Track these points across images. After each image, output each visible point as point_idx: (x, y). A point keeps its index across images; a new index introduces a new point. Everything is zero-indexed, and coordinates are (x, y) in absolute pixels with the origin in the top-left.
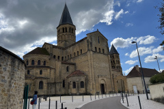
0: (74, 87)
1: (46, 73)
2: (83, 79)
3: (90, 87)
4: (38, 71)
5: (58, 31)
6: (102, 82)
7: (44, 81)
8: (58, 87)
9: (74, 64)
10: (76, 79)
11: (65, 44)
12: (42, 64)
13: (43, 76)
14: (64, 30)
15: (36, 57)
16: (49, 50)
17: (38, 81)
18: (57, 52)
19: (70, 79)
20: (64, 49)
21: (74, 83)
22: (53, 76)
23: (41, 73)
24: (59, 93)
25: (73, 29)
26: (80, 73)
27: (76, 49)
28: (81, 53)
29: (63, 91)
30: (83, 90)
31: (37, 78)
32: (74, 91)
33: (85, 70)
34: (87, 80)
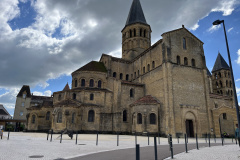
0: (140, 122)
1: (99, 97)
2: (154, 110)
3: (165, 123)
4: (88, 95)
5: (124, 36)
6: (189, 116)
7: (96, 110)
8: (115, 120)
9: (142, 86)
10: (142, 109)
11: (132, 55)
12: (96, 85)
13: (94, 102)
16: (106, 65)
17: (87, 109)
18: (118, 68)
19: (134, 109)
21: (139, 115)
22: (108, 103)
23: (92, 98)
24: (116, 129)
26: (150, 100)
27: (146, 61)
29: (124, 127)
31: (84, 105)
32: (139, 128)
33: (159, 95)
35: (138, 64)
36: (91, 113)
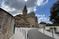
0: (26, 25)
3: (30, 26)
4: (17, 21)
5: (23, 11)
7: (19, 23)
8: (22, 25)
9: (26, 20)
10: (27, 23)
11: (25, 15)
12: (18, 19)
14: (25, 11)
15: (17, 17)
16: (20, 16)
17: (17, 23)
18: (22, 16)
19: (25, 23)
20: (24, 16)
21: (26, 24)
22: (21, 22)
23: (18, 21)
24: (22, 26)
25: (27, 11)
26: (28, 22)
27: (27, 16)
28: (28, 17)
30: (28, 26)
31: (17, 22)
32: (26, 26)
33: (29, 21)
34: (29, 24)
35: (26, 16)
36: (18, 24)
